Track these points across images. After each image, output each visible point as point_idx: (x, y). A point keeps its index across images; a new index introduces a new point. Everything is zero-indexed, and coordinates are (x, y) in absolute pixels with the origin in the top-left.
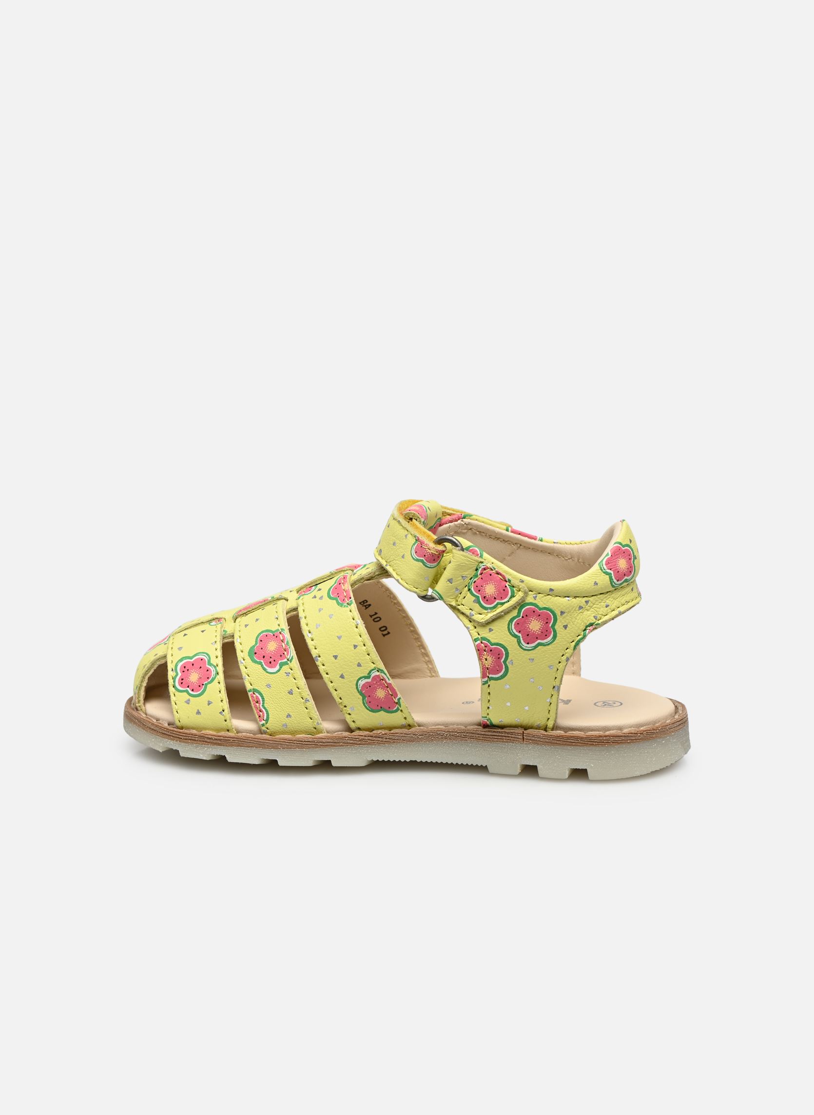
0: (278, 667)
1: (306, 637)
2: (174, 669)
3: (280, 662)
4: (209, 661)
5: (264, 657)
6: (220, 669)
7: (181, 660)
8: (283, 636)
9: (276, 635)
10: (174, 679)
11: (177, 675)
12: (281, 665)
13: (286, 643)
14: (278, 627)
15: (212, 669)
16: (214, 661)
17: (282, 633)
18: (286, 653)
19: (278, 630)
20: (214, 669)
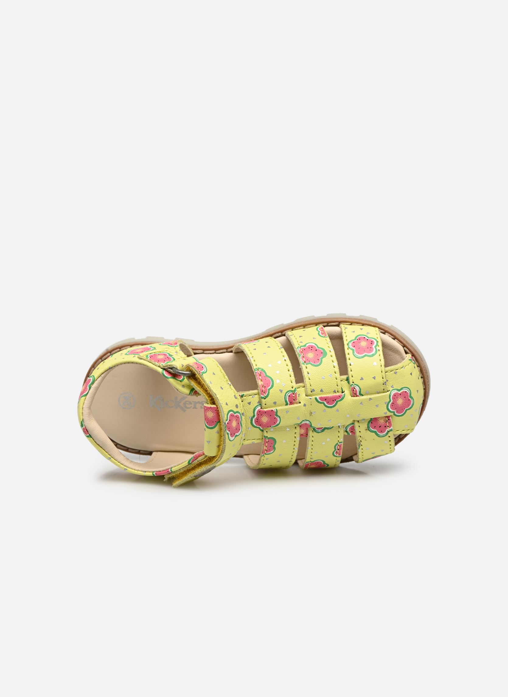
0: (307, 345)
1: (287, 357)
2: (378, 351)
3: (306, 347)
4: (353, 352)
5: (316, 350)
6: (346, 347)
7: (373, 355)
8: (303, 360)
9: (307, 361)
10: (377, 345)
11: (375, 347)
12: (305, 345)
13: (301, 355)
14: (308, 366)
15: (351, 347)
16: (350, 351)
17: (304, 362)
18: (301, 351)
19: (307, 364)
20: (350, 347)
